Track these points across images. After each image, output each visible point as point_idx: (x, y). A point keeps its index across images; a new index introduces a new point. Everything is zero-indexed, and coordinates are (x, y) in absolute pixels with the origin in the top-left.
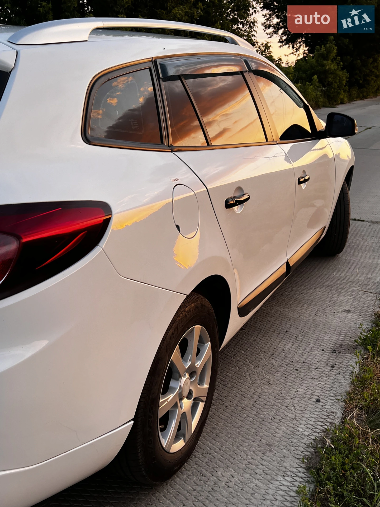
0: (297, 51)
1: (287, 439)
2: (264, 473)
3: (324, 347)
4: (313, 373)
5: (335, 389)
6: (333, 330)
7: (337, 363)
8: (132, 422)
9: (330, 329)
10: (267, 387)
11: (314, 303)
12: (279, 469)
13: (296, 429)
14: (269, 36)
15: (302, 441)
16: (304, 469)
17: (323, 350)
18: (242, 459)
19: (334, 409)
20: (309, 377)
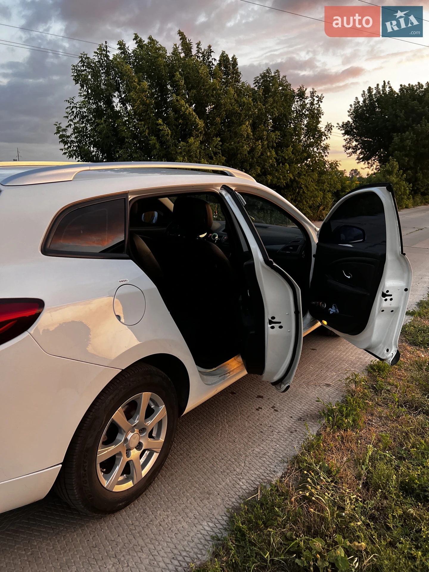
0: (371, 167)
1: (226, 490)
2: (194, 516)
3: (294, 415)
4: (274, 436)
5: (285, 452)
6: (308, 401)
7: (298, 430)
8: (61, 465)
9: (306, 399)
10: (231, 444)
11: (303, 376)
12: (207, 515)
13: (237, 482)
14: (348, 155)
15: (237, 493)
16: (227, 518)
17: (291, 417)
18: (182, 503)
19: (277, 468)
20: (269, 439)
